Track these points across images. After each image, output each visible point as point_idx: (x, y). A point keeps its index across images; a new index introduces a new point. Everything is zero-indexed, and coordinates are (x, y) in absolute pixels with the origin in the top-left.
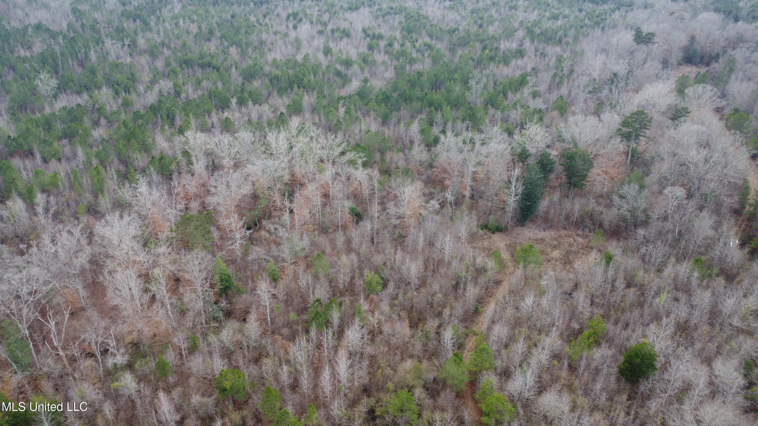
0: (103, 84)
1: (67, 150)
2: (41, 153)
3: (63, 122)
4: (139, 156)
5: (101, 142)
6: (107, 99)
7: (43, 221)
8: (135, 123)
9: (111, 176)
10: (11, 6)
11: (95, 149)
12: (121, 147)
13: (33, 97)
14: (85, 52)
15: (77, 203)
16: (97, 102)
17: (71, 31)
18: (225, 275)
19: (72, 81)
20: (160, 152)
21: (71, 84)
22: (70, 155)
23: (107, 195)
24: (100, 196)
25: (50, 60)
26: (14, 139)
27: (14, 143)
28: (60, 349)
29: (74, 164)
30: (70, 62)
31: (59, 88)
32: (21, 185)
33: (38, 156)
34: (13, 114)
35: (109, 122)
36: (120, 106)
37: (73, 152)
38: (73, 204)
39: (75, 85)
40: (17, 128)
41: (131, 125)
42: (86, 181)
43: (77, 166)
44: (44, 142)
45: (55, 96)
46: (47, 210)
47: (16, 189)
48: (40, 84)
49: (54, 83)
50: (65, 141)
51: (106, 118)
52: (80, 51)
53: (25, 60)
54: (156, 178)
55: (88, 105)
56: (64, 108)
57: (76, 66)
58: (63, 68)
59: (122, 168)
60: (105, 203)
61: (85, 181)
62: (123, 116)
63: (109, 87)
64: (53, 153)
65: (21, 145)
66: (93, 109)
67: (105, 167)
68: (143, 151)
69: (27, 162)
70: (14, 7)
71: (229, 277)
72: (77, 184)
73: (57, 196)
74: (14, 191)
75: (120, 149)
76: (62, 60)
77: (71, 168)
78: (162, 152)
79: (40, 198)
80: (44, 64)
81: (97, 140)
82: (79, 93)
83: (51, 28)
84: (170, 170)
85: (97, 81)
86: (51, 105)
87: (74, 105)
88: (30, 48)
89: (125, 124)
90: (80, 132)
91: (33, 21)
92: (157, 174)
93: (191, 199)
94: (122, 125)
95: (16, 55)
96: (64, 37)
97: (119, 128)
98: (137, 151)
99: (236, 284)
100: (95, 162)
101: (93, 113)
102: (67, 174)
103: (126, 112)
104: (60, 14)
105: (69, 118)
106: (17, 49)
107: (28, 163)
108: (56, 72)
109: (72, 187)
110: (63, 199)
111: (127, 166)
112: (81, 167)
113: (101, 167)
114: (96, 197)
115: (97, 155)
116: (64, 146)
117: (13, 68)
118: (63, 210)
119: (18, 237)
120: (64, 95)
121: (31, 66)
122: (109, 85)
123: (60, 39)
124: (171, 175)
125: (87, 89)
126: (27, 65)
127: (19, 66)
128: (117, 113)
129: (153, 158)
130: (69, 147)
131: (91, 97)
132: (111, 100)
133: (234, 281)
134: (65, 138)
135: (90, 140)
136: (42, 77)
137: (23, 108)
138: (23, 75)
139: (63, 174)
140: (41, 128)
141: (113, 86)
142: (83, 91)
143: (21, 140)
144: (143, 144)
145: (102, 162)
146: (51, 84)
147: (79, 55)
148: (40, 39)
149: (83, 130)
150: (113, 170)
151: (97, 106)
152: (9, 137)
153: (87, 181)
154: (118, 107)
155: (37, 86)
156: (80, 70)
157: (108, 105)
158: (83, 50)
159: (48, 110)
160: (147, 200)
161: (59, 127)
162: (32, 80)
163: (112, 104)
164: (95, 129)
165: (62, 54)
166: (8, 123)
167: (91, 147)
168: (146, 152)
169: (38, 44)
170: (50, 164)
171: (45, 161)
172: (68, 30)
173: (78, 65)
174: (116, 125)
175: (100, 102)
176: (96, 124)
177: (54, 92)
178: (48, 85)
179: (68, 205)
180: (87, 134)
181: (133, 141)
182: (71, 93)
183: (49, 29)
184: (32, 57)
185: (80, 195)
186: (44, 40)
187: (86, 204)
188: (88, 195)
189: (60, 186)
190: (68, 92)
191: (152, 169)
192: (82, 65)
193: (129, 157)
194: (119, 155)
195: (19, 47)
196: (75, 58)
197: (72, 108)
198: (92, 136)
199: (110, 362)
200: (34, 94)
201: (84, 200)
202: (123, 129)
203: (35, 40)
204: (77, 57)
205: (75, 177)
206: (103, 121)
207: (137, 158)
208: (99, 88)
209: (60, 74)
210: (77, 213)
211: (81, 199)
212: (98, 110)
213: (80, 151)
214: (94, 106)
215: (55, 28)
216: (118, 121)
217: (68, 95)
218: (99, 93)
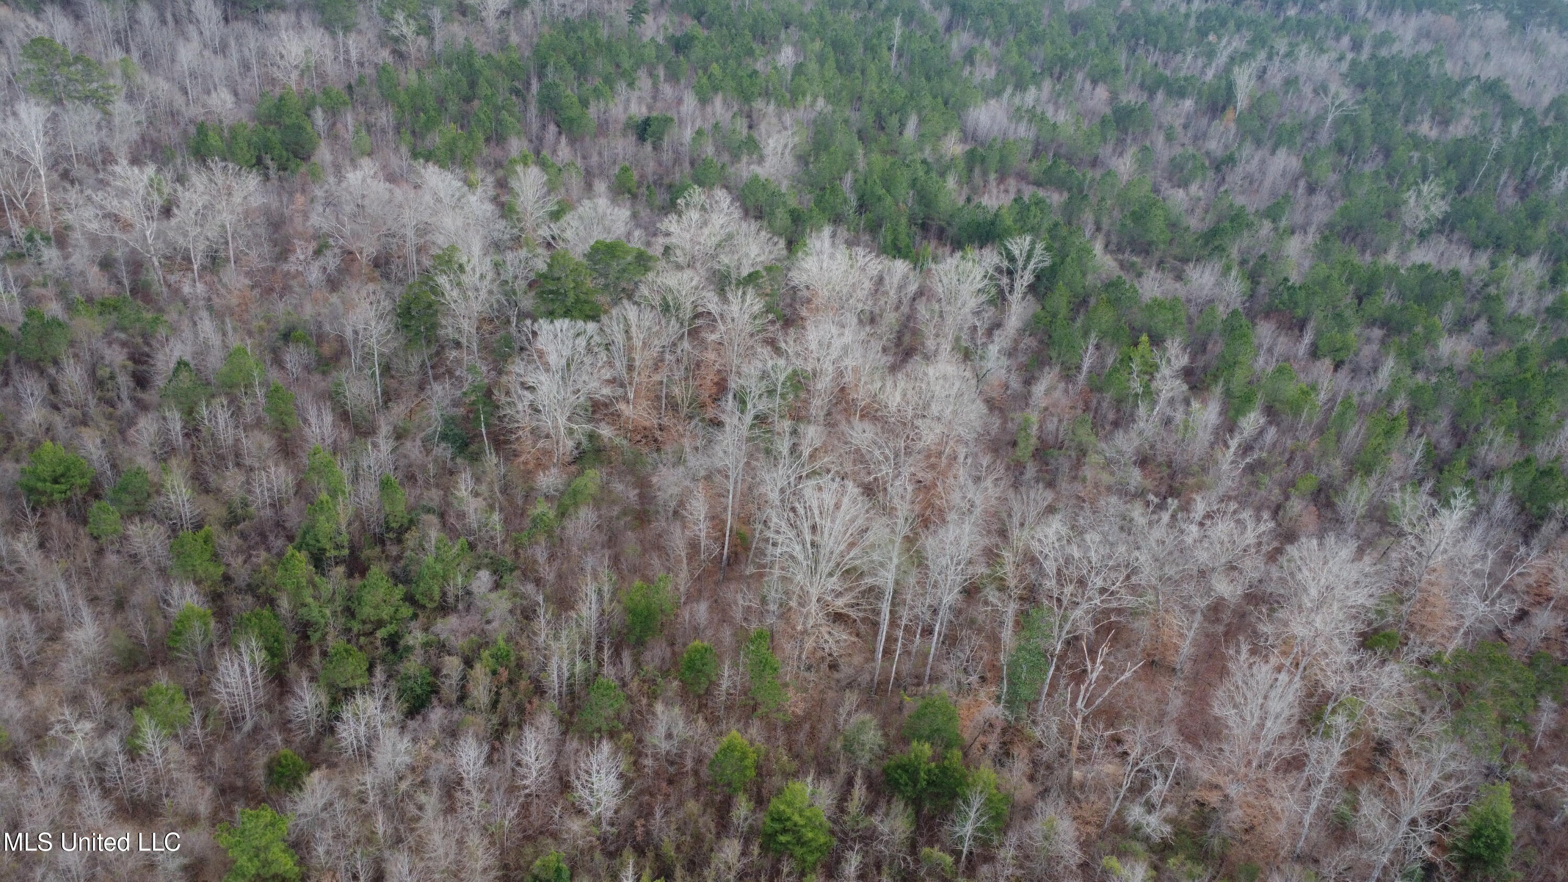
0: (1538, 248)
1: (1368, 352)
2: (1319, 334)
3: (1401, 295)
4: (1499, 440)
5: (1442, 371)
6: (1523, 283)
7: (1225, 467)
8: (1547, 362)
9: (1410, 450)
10: (1468, 32)
11: (1420, 378)
12: (1477, 401)
13: (1385, 220)
14: (1550, 169)
15: (1308, 466)
16: (1497, 282)
17: (1552, 114)
18: (1495, 829)
19: (1478, 218)
20: (1555, 453)
21: (1473, 222)
22: (1366, 363)
23: (1372, 484)
24: (1357, 481)
25: (1466, 161)
26: (1292, 287)
27: (1286, 296)
28: (1080, 717)
29: (1358, 387)
30: (1503, 178)
31: (1443, 222)
32: (1240, 377)
33: (1307, 339)
34: (1325, 239)
35: (1491, 333)
36: (1542, 309)
37: (1374, 361)
38: (1299, 463)
39: (1479, 228)
40: (1312, 268)
41: (1533, 362)
42: (1354, 433)
43: (1362, 395)
44: (1338, 317)
45: (1423, 236)
46: (1247, 448)
47: (1227, 382)
48: (1412, 201)
49: (1439, 208)
50: (1377, 333)
51: (1490, 320)
52: (1539, 162)
53: (1418, 143)
54: (1501, 506)
55: (1476, 279)
56: (1422, 267)
57: (1510, 190)
58: (1480, 185)
59: (1446, 444)
60: (1358, 500)
61: (1352, 432)
62: (1530, 336)
63: (1549, 259)
64: (1338, 346)
65: (1296, 303)
66: (1478, 292)
67: (1412, 425)
68: (1516, 434)
69: (1282, 339)
70: (1472, 35)
71: (1503, 839)
72: (1333, 431)
73: (1284, 433)
74: (1221, 383)
75: (1471, 404)
76: (1488, 169)
77: (1347, 391)
78: (1557, 459)
79: (1251, 421)
80: (1449, 163)
81: (1439, 359)
82: (1475, 247)
83: (1516, 96)
84: (1548, 509)
85: (1530, 238)
86: (1404, 251)
87: (1445, 268)
88: (1445, 123)
89: (1522, 356)
90: (1419, 329)
91: (1489, 72)
92: (1511, 500)
93: (1549, 599)
94: (1513, 355)
95: (1411, 128)
96: (1529, 121)
97: (1501, 358)
98: (1503, 428)
99: (1509, 869)
100: (1401, 403)
101: (1473, 298)
102: (1332, 400)
103: (1544, 328)
104: (1554, 72)
105: (1417, 290)
106: (1419, 118)
107: (1283, 343)
108: (1461, 189)
109: (1321, 430)
110: (1289, 443)
111: (1459, 446)
112: (1369, 398)
113: (1405, 421)
114: (1351, 474)
115: (1415, 394)
116: (1369, 340)
117: (1387, 152)
118: (1275, 464)
119: (1169, 466)
120: (1444, 240)
121: (1423, 160)
122: (1551, 254)
123: (1516, 126)
124: (1542, 518)
125: (1498, 246)
126: (1416, 155)
127: (1401, 153)
128: (1527, 323)
129: (1528, 461)
130: (1375, 347)
131: (1493, 265)
132: (1530, 291)
133: (1507, 859)
134: (1382, 327)
135: (1425, 354)
136: (1425, 188)
137: (1352, 234)
138: (1396, 171)
139: (1323, 396)
140: (1352, 287)
141: (1557, 260)
142: (1487, 247)
143: (1301, 296)
144: (1527, 418)
145: (1414, 412)
146: (1433, 208)
147: (1531, 171)
148: (1476, 112)
149: (1425, 328)
150: (1424, 440)
151: (1492, 290)
152: (1286, 280)
153: (1357, 434)
154: (1537, 312)
155: (1405, 202)
156: (1510, 200)
157: (1516, 297)
158: (1547, 163)
159: (1390, 258)
160: (1441, 548)
161: (1386, 299)
162: (1405, 187)
163: (1525, 297)
164: (1450, 335)
165: (1498, 157)
166: (1307, 250)
167: (1415, 369)
168: (1522, 437)
169: (1466, 121)
170: (1318, 364)
171: (1314, 353)
172: (1546, 112)
173: (1516, 189)
174: (1502, 347)
175: (1504, 284)
176: (1462, 325)
177: (1426, 226)
178: (1427, 208)
179: (1289, 461)
180: (1429, 340)
181: (1512, 401)
182: (1460, 240)
183: (1509, 97)
184: (1436, 143)
185: (1324, 454)
186: (1484, 116)
187: (1323, 476)
188: (1338, 462)
189: (1304, 415)
190: (1456, 237)
191: (1508, 483)
192: (1523, 192)
193: (1477, 430)
194: (1458, 415)
195: (1427, 117)
196: (1519, 173)
197: (1439, 272)
198: (1436, 347)
199: (1136, 813)
200: (1389, 216)
201: (1323, 467)
202: (1509, 365)
203: (1468, 111)
204: (1525, 171)
205: (1342, 415)
206: (1481, 327)
207: (1491, 443)
208: (1523, 253)
209: (1467, 194)
210: (1294, 486)
211: (1319, 464)
212: (1489, 298)
213: (1389, 366)
214: (1486, 285)
215: (1522, 98)
216: (1511, 341)
217: (1451, 241)
218: (1516, 265)
